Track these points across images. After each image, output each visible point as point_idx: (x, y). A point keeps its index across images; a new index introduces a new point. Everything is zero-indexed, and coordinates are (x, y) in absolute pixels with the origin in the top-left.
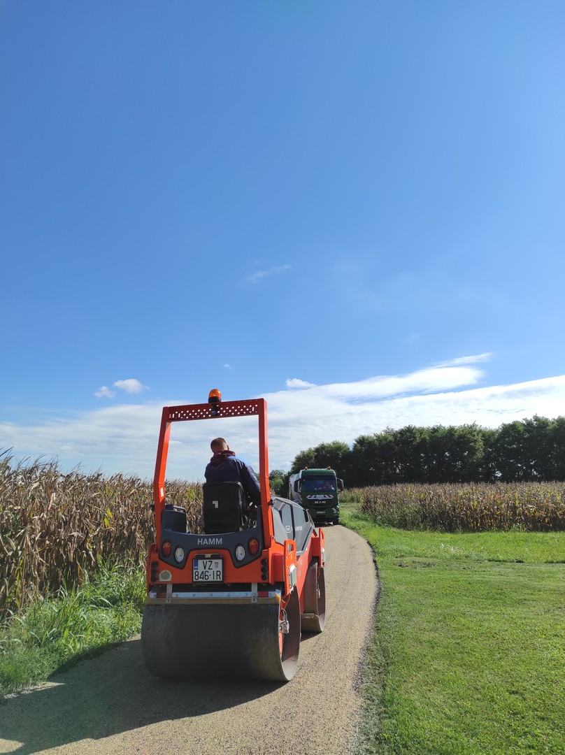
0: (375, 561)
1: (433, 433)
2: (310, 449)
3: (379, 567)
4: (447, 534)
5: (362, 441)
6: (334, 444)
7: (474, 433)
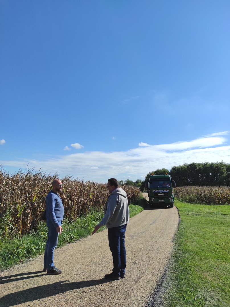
0: (178, 213)
1: (204, 165)
2: (153, 172)
3: (180, 215)
4: (207, 205)
5: (174, 169)
6: (163, 169)
7: (222, 166)
